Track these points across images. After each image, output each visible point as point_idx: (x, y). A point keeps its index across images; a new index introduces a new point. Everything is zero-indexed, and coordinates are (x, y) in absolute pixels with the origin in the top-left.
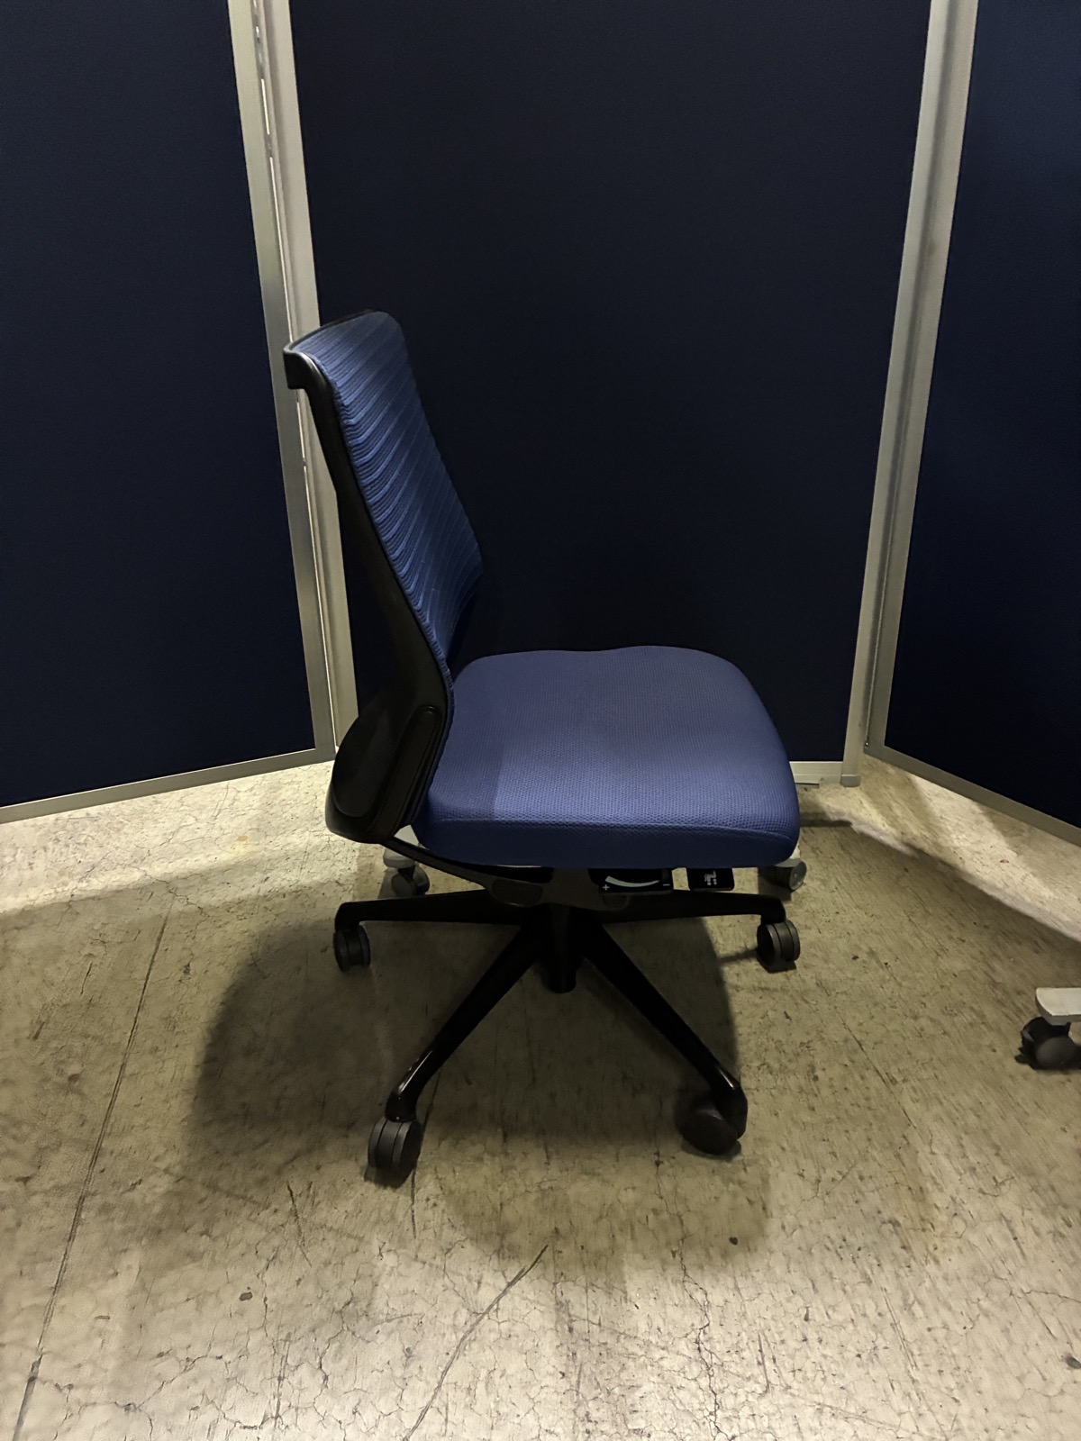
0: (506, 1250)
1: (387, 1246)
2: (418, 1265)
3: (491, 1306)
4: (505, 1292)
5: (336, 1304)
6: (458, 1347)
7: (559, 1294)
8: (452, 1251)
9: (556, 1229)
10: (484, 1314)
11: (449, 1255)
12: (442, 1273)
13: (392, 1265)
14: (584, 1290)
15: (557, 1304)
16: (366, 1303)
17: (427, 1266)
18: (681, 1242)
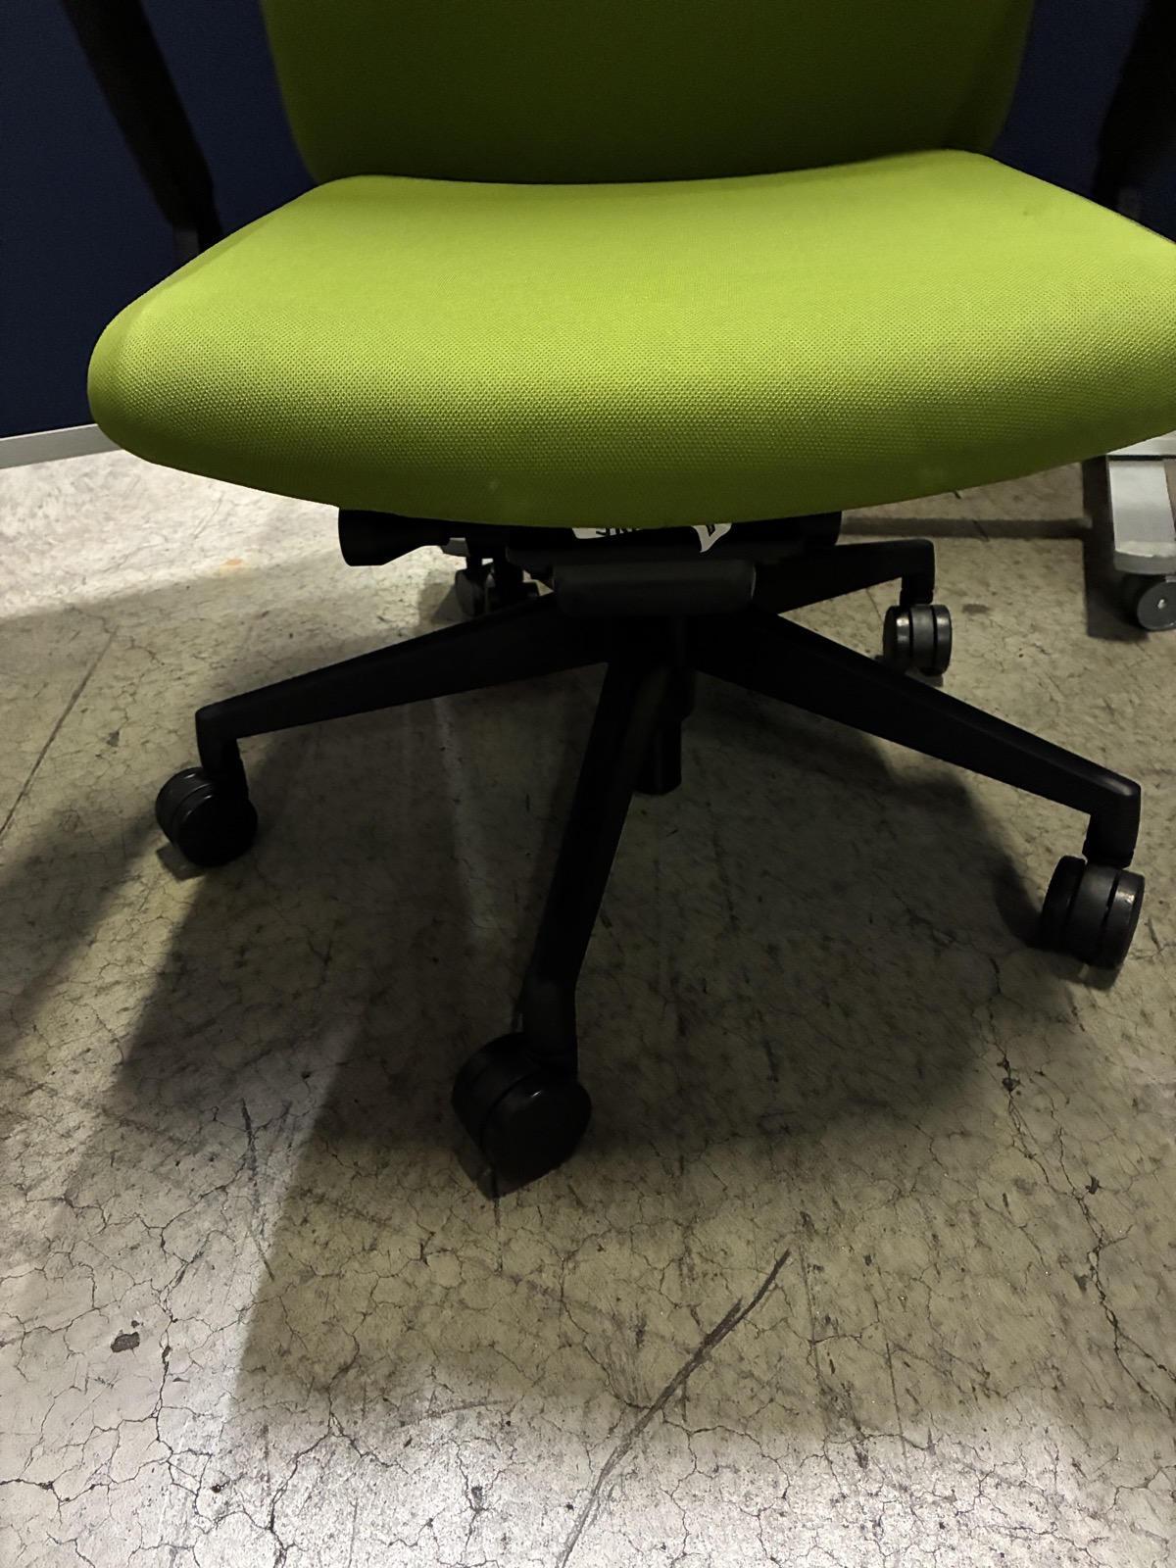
0: (697, 1260)
1: (437, 1241)
2: (503, 1286)
3: (668, 1392)
4: (699, 1357)
5: (317, 1368)
6: (594, 1493)
7: (826, 1369)
8: (579, 1257)
9: (804, 1215)
10: (653, 1409)
11: (571, 1265)
12: (557, 1305)
13: (444, 1282)
14: (882, 1362)
15: (823, 1392)
16: (386, 1370)
17: (523, 1288)
18: (1092, 1256)
